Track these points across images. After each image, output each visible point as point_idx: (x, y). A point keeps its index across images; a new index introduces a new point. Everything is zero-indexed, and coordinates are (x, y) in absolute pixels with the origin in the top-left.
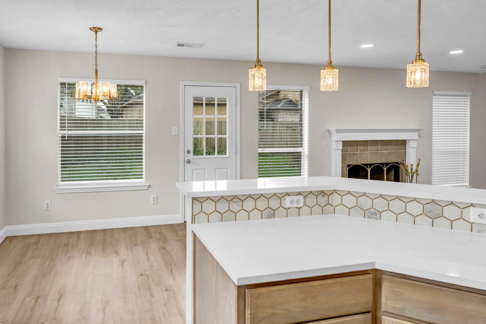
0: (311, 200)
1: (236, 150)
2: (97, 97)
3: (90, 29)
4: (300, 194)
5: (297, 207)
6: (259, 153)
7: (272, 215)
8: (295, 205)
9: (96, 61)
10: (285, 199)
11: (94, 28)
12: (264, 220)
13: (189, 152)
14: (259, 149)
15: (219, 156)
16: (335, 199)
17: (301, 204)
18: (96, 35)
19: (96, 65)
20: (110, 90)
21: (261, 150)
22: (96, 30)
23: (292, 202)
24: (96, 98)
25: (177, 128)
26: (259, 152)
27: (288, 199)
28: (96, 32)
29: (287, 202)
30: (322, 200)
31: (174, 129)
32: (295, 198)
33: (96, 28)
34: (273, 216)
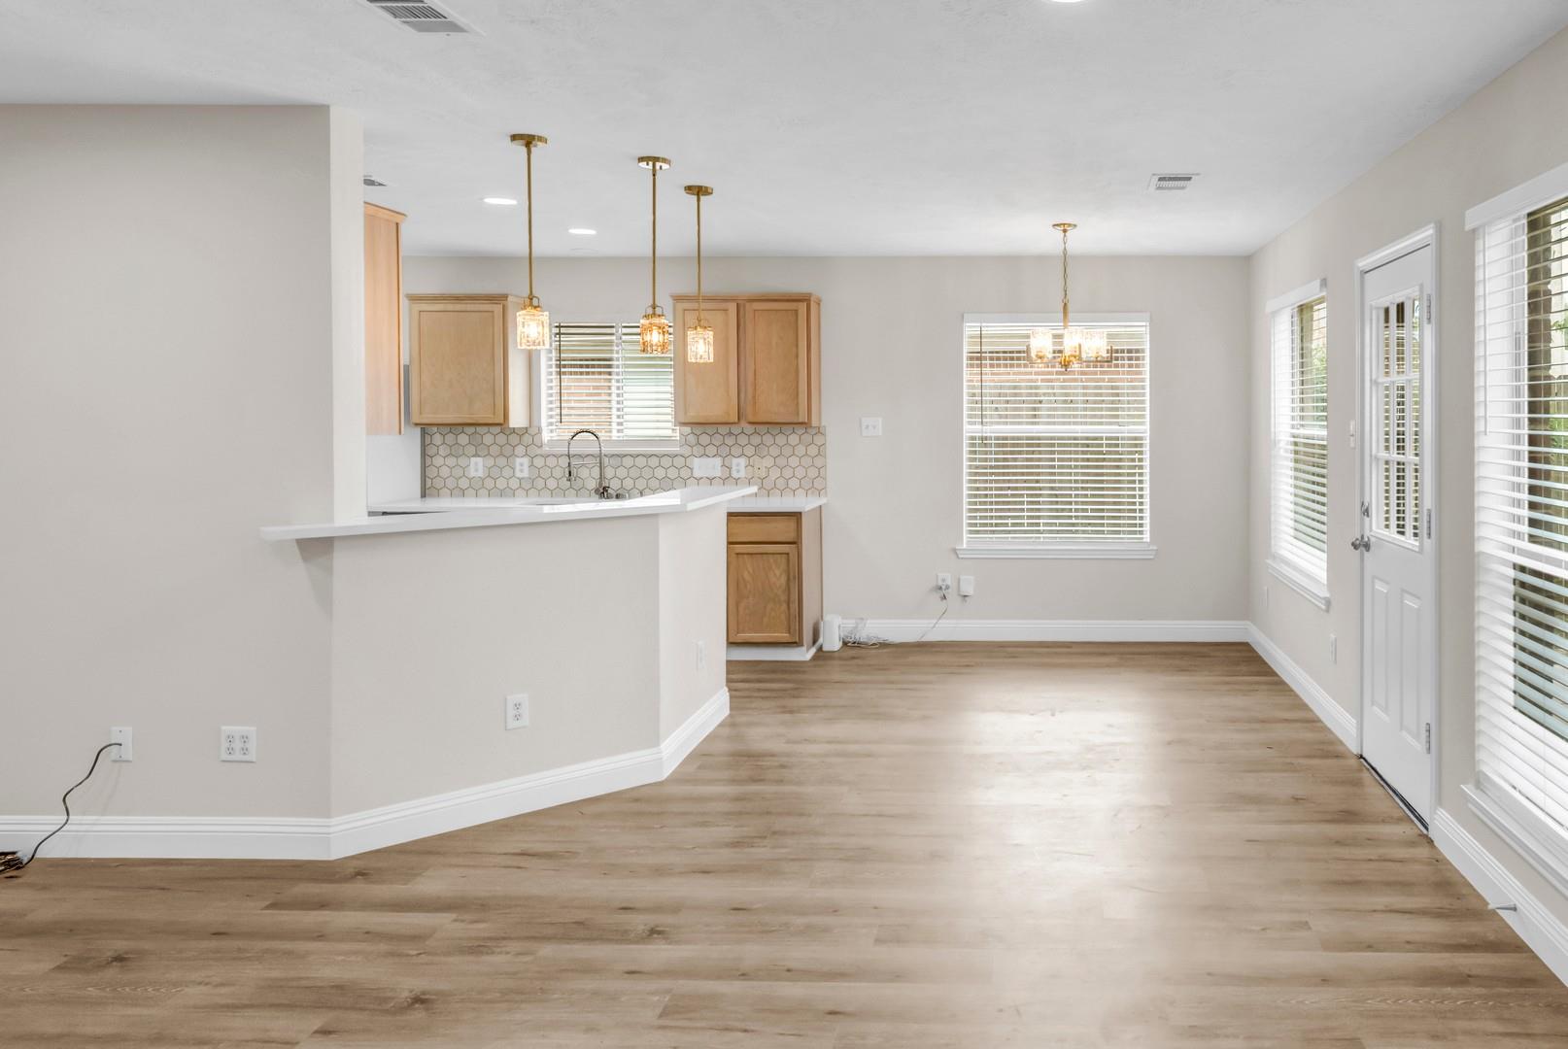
2: (1068, 359)
11: (1058, 225)
13: (1369, 511)
22: (1065, 228)
28: (1065, 231)
33: (1062, 224)
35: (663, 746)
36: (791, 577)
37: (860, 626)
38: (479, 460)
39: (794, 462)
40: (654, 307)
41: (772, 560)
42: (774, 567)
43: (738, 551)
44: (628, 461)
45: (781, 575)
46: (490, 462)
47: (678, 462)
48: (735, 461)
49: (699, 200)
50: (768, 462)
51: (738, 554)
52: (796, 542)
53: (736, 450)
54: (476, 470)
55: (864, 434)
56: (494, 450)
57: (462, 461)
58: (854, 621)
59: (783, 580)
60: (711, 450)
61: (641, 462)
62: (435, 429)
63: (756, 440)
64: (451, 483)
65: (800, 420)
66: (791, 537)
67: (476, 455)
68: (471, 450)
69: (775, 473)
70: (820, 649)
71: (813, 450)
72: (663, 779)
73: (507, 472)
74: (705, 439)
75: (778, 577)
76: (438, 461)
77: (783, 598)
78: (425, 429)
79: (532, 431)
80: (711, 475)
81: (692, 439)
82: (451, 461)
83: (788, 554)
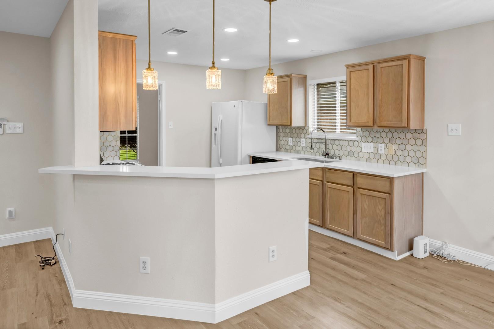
35: (217, 305)
36: (387, 212)
37: (444, 246)
38: (291, 139)
39: (409, 147)
40: (213, 63)
41: (377, 201)
42: (378, 204)
43: (362, 192)
44: (337, 142)
45: (381, 210)
46: (294, 139)
47: (356, 144)
48: (380, 145)
49: (270, 4)
50: (396, 147)
51: (361, 194)
52: (390, 193)
53: (380, 140)
54: (291, 143)
55: (450, 134)
56: (296, 135)
57: (287, 139)
58: (441, 242)
59: (383, 213)
60: (370, 139)
61: (342, 143)
62: (280, 127)
63: (390, 135)
64: (284, 147)
65: (403, 125)
66: (387, 189)
67: (291, 137)
68: (289, 135)
69: (399, 153)
70: (412, 255)
71: (419, 142)
72: (216, 323)
73: (299, 144)
74: (367, 134)
75: (380, 210)
76: (281, 138)
77: (383, 222)
78: (277, 127)
79: (306, 128)
80: (369, 151)
81: (361, 133)
82: (284, 139)
83: (385, 199)
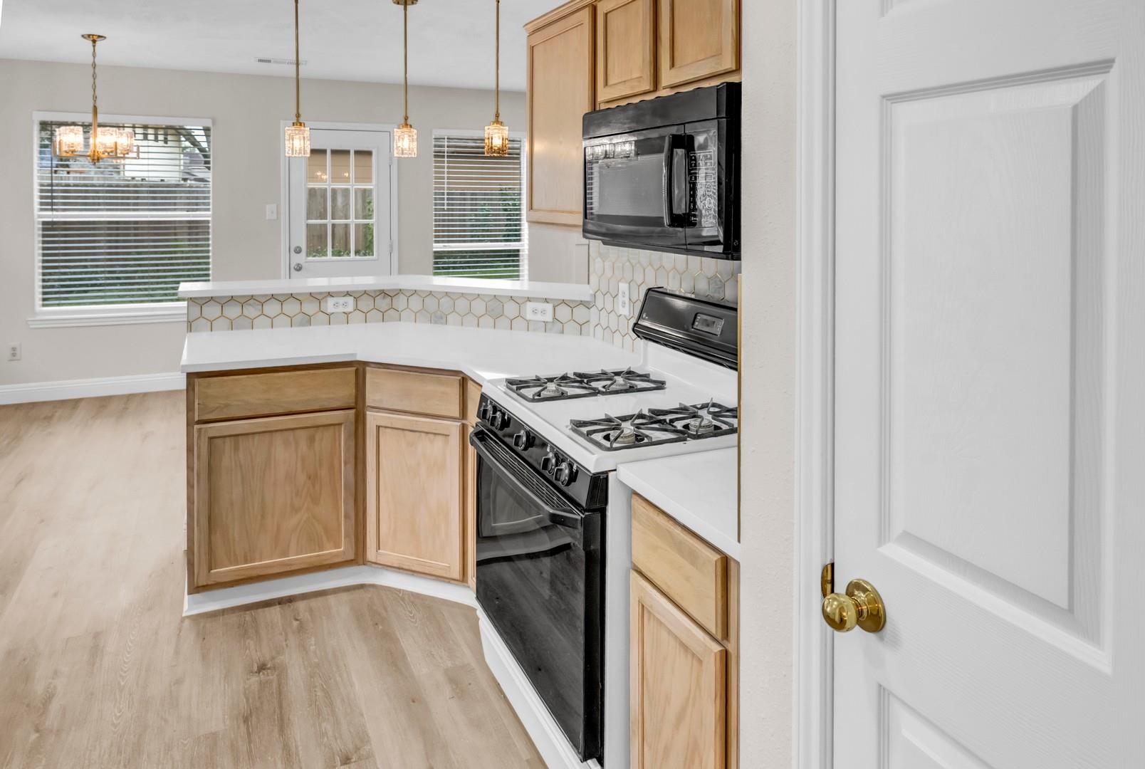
0: (365, 304)
1: (391, 246)
2: (96, 154)
3: (83, 36)
4: (348, 294)
5: (344, 313)
6: (435, 252)
7: (308, 321)
8: (341, 309)
9: (94, 91)
10: (326, 302)
11: (89, 36)
12: (294, 329)
13: (298, 251)
14: (435, 245)
15: (358, 257)
16: (401, 302)
17: (350, 308)
18: (94, 46)
19: (95, 98)
20: (116, 143)
21: (439, 247)
22: (94, 39)
23: (336, 305)
24: (94, 155)
25: (274, 206)
26: (434, 250)
27: (331, 301)
28: (94, 41)
29: (330, 305)
30: (383, 303)
31: (270, 210)
32: (341, 300)
33: (93, 35)
34: (309, 323)
